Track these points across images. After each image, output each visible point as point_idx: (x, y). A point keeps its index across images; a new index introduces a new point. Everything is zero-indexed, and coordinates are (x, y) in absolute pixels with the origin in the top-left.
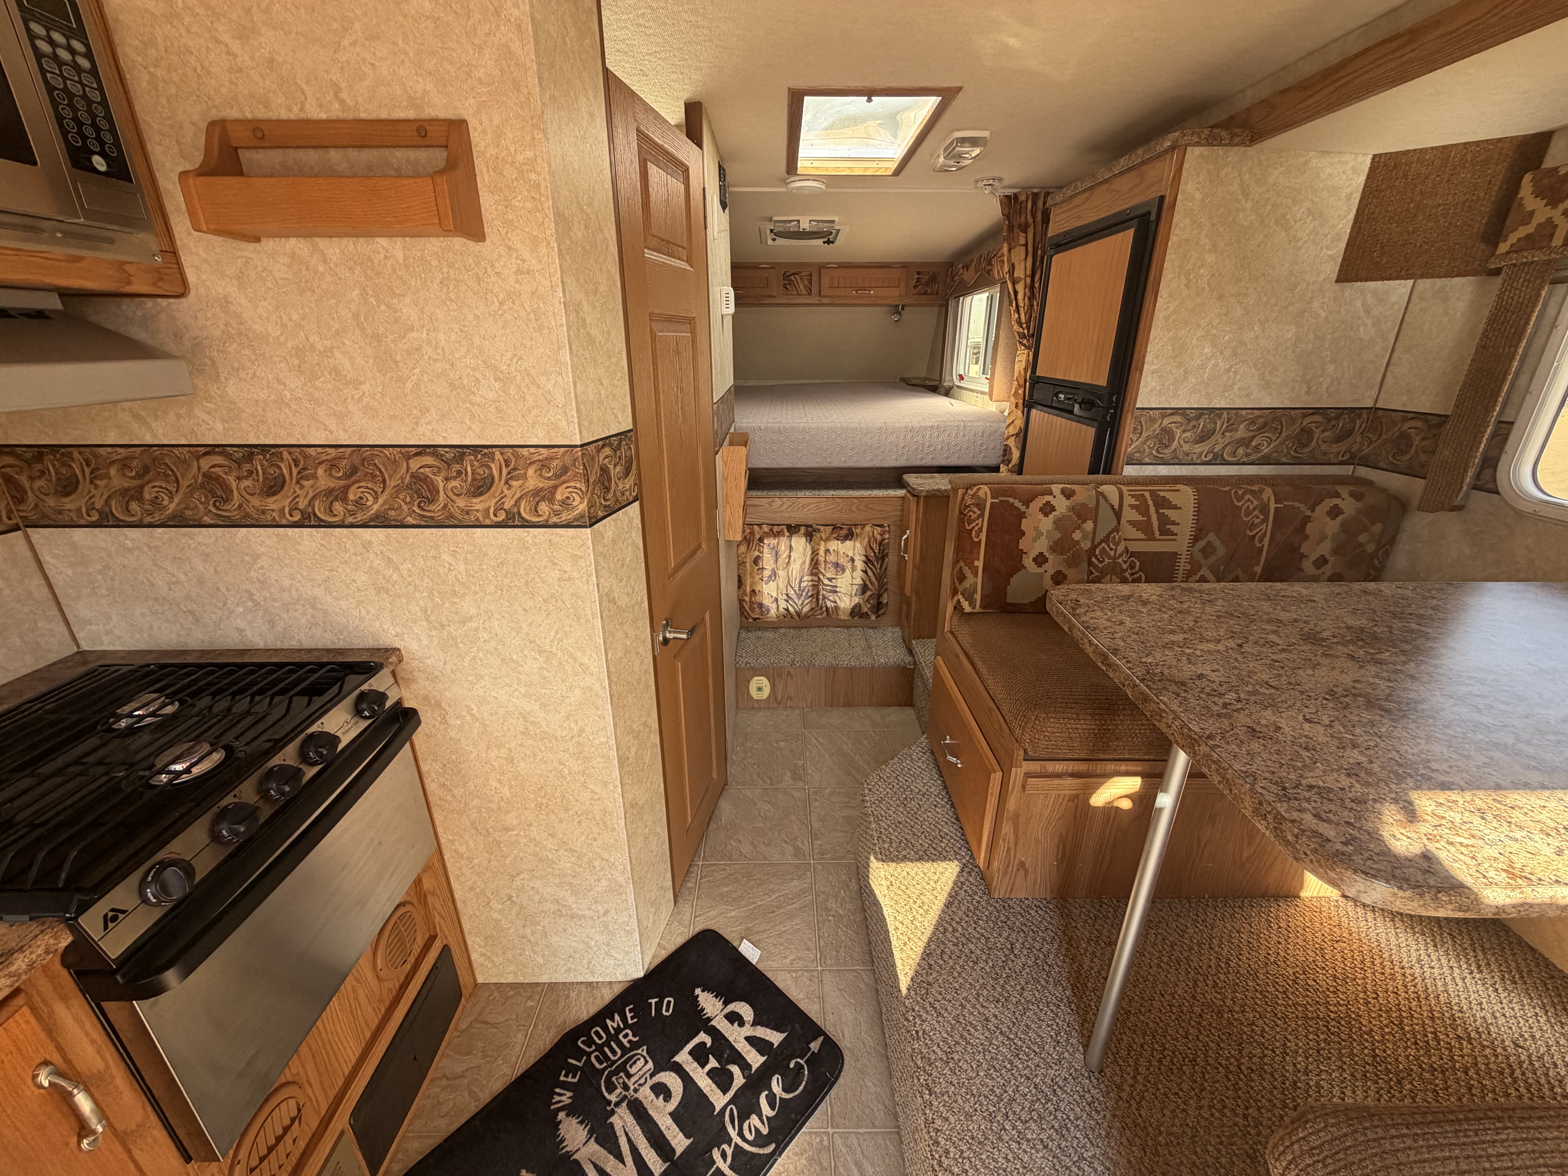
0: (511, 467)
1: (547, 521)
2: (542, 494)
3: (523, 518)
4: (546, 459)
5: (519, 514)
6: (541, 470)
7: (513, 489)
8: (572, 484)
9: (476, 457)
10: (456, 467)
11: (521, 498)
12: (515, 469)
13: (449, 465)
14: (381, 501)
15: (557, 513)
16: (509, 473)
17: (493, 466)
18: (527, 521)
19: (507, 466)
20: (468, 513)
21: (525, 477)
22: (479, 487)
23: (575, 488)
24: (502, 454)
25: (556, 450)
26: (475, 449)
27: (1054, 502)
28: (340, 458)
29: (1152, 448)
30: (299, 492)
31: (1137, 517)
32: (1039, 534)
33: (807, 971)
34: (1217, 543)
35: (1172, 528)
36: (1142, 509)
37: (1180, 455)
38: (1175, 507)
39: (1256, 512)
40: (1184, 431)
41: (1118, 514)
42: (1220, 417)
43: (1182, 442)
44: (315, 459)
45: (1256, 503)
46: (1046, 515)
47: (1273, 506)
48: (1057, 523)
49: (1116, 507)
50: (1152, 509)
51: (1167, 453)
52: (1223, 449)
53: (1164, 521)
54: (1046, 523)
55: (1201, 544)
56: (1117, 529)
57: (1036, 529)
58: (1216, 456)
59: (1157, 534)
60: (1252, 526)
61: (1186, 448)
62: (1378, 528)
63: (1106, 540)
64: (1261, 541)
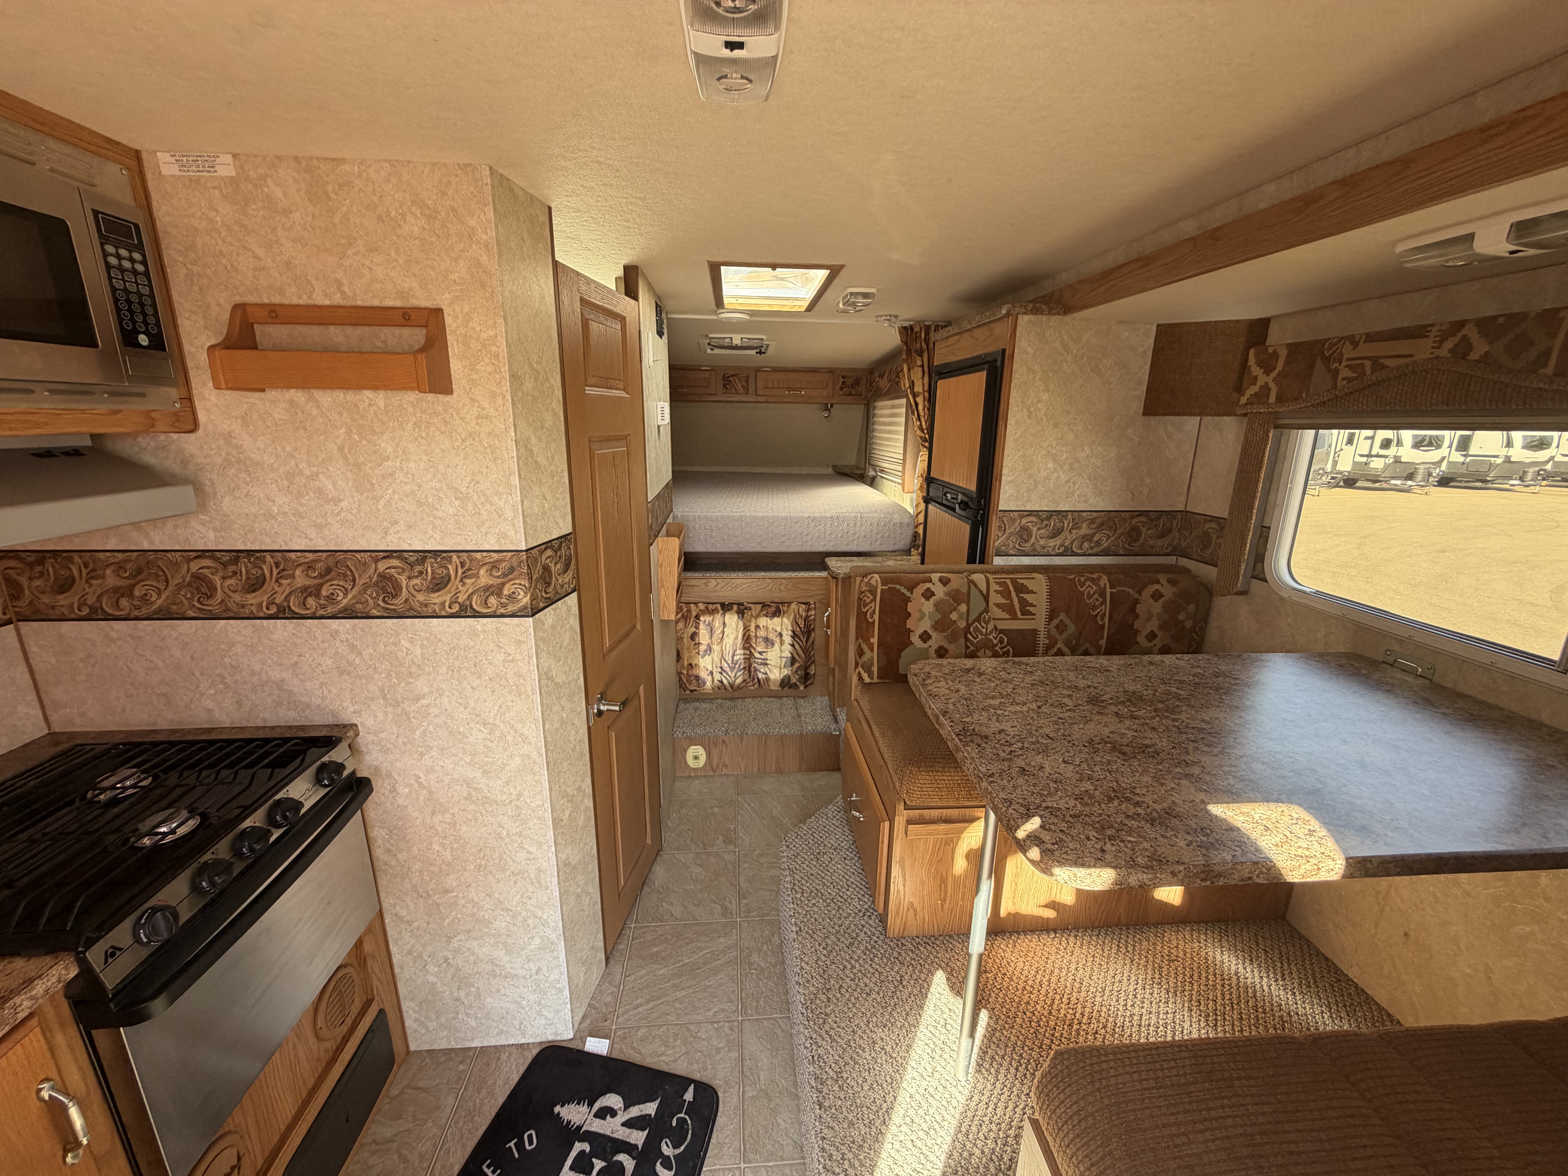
0: (466, 567)
1: (495, 612)
2: (491, 590)
3: (474, 610)
4: (497, 561)
5: (471, 606)
6: (491, 570)
7: (467, 586)
8: (518, 581)
9: (436, 559)
10: (418, 568)
11: (473, 593)
12: (469, 570)
13: (412, 566)
14: (350, 596)
15: (504, 606)
16: (464, 573)
17: (450, 567)
18: (477, 612)
19: (462, 566)
20: (426, 606)
21: (477, 576)
22: (437, 585)
23: (520, 584)
24: (458, 557)
25: (505, 554)
26: (436, 553)
27: (933, 589)
28: (316, 561)
29: (1015, 543)
30: (277, 589)
31: (1002, 601)
32: (922, 616)
33: (728, 1022)
34: (1067, 621)
35: (1031, 609)
36: (1006, 594)
37: (1038, 547)
38: (1032, 592)
39: (1096, 596)
40: (1039, 529)
41: (986, 598)
42: (1066, 517)
43: (1038, 537)
44: (294, 562)
45: (1095, 588)
46: (927, 599)
47: (1108, 591)
48: (937, 605)
49: (985, 592)
50: (1013, 594)
51: (1027, 546)
52: (1072, 543)
53: (1024, 603)
54: (928, 606)
55: (1055, 622)
56: (986, 610)
57: (920, 611)
58: (1066, 549)
59: (1019, 614)
60: (1094, 608)
61: (1042, 542)
62: (1192, 608)
63: (978, 619)
64: (1102, 619)
